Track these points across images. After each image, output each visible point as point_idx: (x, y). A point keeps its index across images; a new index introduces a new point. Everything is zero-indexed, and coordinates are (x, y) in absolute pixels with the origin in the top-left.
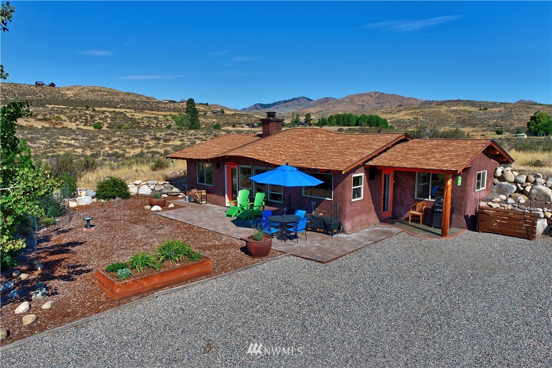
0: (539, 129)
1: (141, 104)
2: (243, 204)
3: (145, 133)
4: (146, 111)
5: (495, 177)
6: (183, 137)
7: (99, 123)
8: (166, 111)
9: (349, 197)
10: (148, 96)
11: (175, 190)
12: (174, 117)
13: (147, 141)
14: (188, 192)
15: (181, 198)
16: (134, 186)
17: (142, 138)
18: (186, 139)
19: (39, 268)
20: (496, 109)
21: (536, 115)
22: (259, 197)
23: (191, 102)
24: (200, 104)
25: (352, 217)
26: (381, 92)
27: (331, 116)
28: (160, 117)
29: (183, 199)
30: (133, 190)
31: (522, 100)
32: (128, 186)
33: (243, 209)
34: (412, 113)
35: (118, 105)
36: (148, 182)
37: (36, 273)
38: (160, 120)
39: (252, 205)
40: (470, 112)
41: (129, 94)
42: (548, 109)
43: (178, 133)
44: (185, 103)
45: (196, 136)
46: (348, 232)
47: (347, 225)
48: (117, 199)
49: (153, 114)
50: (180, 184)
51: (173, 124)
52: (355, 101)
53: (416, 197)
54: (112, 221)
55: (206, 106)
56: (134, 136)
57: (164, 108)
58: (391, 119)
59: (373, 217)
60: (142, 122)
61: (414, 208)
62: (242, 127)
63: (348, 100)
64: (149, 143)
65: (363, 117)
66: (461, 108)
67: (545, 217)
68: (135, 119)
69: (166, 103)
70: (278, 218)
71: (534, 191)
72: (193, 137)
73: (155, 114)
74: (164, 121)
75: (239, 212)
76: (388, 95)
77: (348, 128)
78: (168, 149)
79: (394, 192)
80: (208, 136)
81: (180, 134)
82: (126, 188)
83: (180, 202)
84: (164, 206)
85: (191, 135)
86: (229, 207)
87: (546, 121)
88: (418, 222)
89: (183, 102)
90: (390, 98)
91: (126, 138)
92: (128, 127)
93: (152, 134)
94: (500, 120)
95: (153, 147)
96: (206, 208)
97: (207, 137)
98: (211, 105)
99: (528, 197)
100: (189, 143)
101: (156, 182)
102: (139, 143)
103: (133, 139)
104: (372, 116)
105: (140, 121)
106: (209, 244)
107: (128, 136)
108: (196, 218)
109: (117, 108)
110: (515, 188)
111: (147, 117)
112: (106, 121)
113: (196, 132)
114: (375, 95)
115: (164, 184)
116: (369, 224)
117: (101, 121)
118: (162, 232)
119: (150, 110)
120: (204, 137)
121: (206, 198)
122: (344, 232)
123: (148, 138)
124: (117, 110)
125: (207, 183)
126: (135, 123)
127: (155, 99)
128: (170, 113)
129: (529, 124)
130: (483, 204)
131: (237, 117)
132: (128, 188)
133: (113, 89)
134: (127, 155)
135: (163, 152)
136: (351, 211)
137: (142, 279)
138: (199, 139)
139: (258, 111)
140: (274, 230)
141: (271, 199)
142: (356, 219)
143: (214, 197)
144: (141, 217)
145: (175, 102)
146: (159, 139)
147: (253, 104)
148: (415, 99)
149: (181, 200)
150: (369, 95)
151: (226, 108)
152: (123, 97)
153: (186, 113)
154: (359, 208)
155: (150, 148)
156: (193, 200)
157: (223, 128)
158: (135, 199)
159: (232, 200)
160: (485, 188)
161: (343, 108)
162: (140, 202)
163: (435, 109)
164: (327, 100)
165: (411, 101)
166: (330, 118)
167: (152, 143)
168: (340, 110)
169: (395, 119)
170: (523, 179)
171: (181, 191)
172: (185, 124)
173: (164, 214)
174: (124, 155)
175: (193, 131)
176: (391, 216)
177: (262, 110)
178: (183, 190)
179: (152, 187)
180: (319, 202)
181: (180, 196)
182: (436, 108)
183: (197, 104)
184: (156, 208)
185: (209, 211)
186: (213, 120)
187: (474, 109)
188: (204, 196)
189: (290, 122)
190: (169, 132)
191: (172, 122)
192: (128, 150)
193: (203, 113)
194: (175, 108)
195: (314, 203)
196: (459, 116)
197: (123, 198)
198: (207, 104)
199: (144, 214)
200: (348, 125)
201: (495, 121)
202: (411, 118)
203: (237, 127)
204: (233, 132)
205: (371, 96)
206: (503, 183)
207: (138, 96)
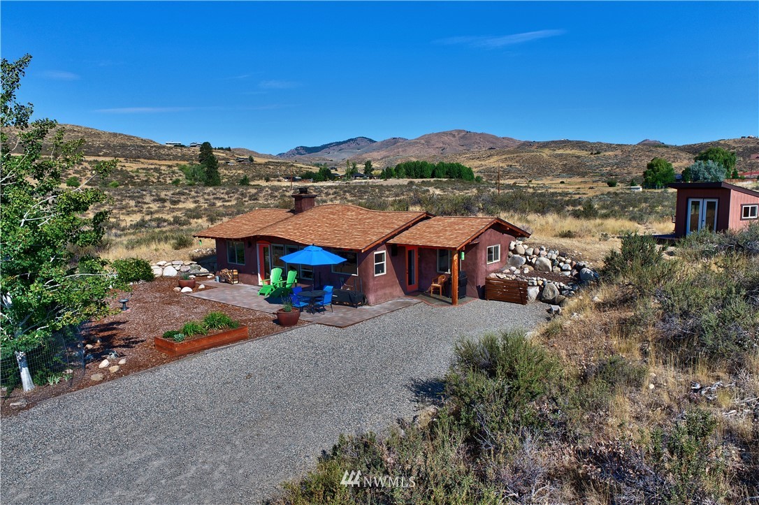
0: (657, 180)
1: (135, 150)
2: (276, 282)
3: (144, 193)
4: (142, 160)
5: (510, 250)
6: (197, 196)
7: (75, 178)
8: (170, 160)
9: (372, 272)
10: (144, 138)
11: (203, 270)
12: (182, 168)
13: (147, 204)
14: (218, 272)
15: (211, 279)
16: (158, 267)
17: (140, 200)
18: (202, 200)
19: (98, 341)
20: (611, 153)
21: (653, 162)
22: (291, 275)
23: (206, 147)
24: (219, 149)
25: (376, 291)
26: (466, 130)
27: (398, 165)
28: (163, 168)
29: (212, 279)
30: (157, 271)
31: (646, 140)
32: (152, 267)
33: (275, 287)
34: (506, 158)
35: (101, 151)
36: (174, 263)
37: (97, 344)
38: (163, 172)
39: (285, 284)
40: (578, 157)
41: (115, 135)
42: (674, 153)
43: (191, 191)
44: (198, 148)
45: (215, 196)
46: (371, 304)
47: (371, 298)
48: (141, 282)
49: (152, 164)
50: (209, 263)
51: (182, 178)
52: (433, 142)
53: (438, 271)
54: (144, 303)
55: (228, 152)
56: (129, 197)
57: (167, 155)
58: (479, 167)
59: (398, 290)
60: (137, 176)
61: (436, 281)
62: (279, 181)
63: (423, 141)
64: (151, 206)
65: (442, 165)
66: (568, 152)
67: (538, 285)
68: (127, 172)
69: (171, 148)
70: (308, 294)
71: (538, 262)
72: (212, 197)
73: (156, 164)
74: (169, 173)
75: (272, 290)
76: (475, 134)
77: (420, 180)
78: (178, 214)
79: (420, 266)
80: (232, 195)
81: (193, 193)
82: (149, 269)
83: (210, 283)
84: (194, 287)
85: (209, 194)
86: (262, 286)
87: (665, 170)
88: (439, 294)
89: (195, 146)
90: (478, 138)
91: (118, 200)
92: (118, 183)
93: (154, 194)
94: (615, 167)
95: (157, 212)
96: (238, 288)
97: (231, 197)
98: (235, 149)
99: (534, 267)
100: (206, 205)
101: (182, 262)
102: (136, 206)
103: (127, 201)
104: (453, 164)
105: (134, 175)
106: (244, 318)
107: (119, 198)
108: (229, 297)
109: (99, 156)
110: (525, 260)
111: (144, 169)
112: (84, 176)
113: (215, 189)
114: (458, 134)
115: (191, 264)
116: (393, 297)
117: (78, 176)
118: (198, 310)
119: (148, 159)
120: (226, 197)
121: (237, 278)
122: (368, 304)
123: (148, 199)
124: (100, 159)
125: (238, 262)
126: (127, 178)
127: (154, 142)
128: (176, 162)
129: (645, 174)
130: (493, 275)
131: (272, 167)
132: (151, 270)
133: (91, 129)
134: (123, 224)
135: (172, 219)
136: (374, 285)
137: (194, 341)
138: (220, 199)
139: (302, 157)
140: (302, 304)
141: (304, 276)
142: (380, 293)
143: (246, 276)
144: (174, 299)
145: (183, 146)
146: (164, 201)
147: (293, 147)
148: (511, 139)
149: (211, 281)
150: (451, 134)
151: (256, 153)
152: (106, 140)
153: (200, 161)
154: (383, 282)
155: (152, 213)
156: (224, 281)
157: (252, 183)
158: (161, 281)
159: (265, 278)
160: (499, 260)
161: (417, 152)
162: (166, 284)
163: (535, 153)
164: (395, 141)
165: (505, 141)
166: (398, 168)
167: (154, 206)
168: (413, 156)
169: (484, 167)
170: (530, 252)
171: (210, 272)
172: (199, 177)
173: (196, 295)
174: (119, 225)
175: (211, 189)
176: (417, 289)
177: (308, 155)
178: (211, 270)
179: (178, 268)
180: (347, 278)
181: (208, 277)
182: (537, 152)
183: (215, 149)
184: (186, 289)
185: (242, 291)
186: (239, 172)
187: (583, 153)
188: (236, 275)
189: (344, 174)
190: (178, 190)
191: (181, 176)
192: (122, 217)
193: (223, 162)
194: (184, 155)
195: (343, 279)
196: (565, 162)
197: (147, 281)
198: (229, 149)
199: (176, 296)
200: (422, 177)
201: (609, 168)
202: (504, 165)
203: (272, 181)
204: (267, 189)
205: (454, 136)
206: (515, 255)
207: (129, 138)
